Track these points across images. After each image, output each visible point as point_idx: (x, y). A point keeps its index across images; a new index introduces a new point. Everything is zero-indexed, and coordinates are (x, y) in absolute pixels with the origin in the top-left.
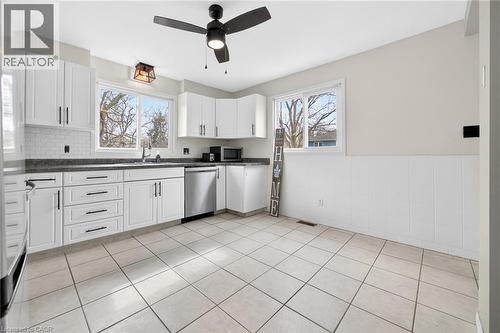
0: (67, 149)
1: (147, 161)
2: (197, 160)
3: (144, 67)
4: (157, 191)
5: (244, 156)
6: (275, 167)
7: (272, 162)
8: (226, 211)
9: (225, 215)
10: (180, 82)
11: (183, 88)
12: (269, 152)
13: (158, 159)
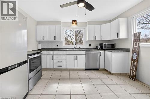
0: (58, 46)
1: (76, 49)
2: (94, 49)
3: (74, 21)
4: (76, 58)
5: (116, 47)
6: (133, 53)
7: (131, 50)
8: (105, 70)
9: (104, 72)
10: (87, 22)
11: (87, 24)
12: (130, 45)
13: (79, 48)
